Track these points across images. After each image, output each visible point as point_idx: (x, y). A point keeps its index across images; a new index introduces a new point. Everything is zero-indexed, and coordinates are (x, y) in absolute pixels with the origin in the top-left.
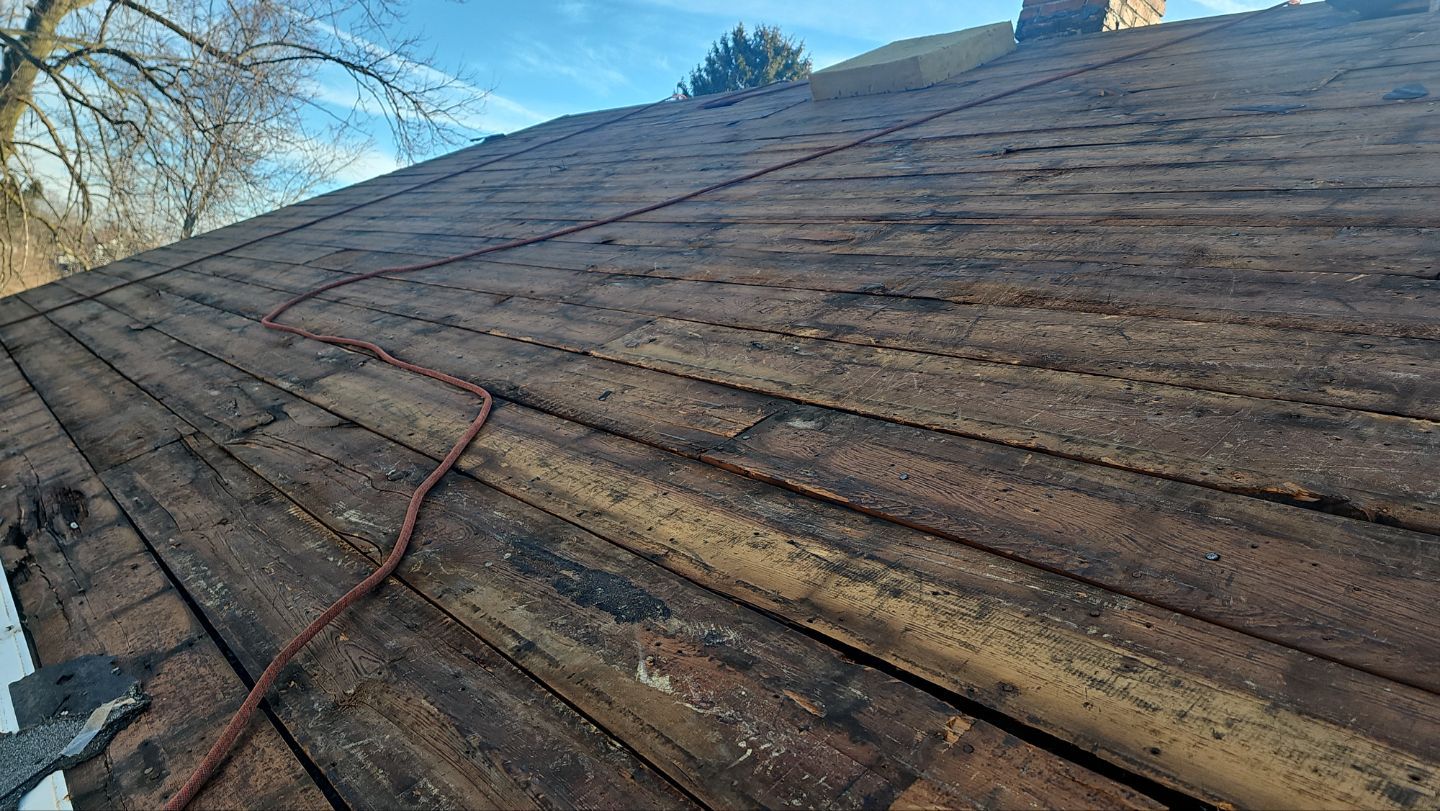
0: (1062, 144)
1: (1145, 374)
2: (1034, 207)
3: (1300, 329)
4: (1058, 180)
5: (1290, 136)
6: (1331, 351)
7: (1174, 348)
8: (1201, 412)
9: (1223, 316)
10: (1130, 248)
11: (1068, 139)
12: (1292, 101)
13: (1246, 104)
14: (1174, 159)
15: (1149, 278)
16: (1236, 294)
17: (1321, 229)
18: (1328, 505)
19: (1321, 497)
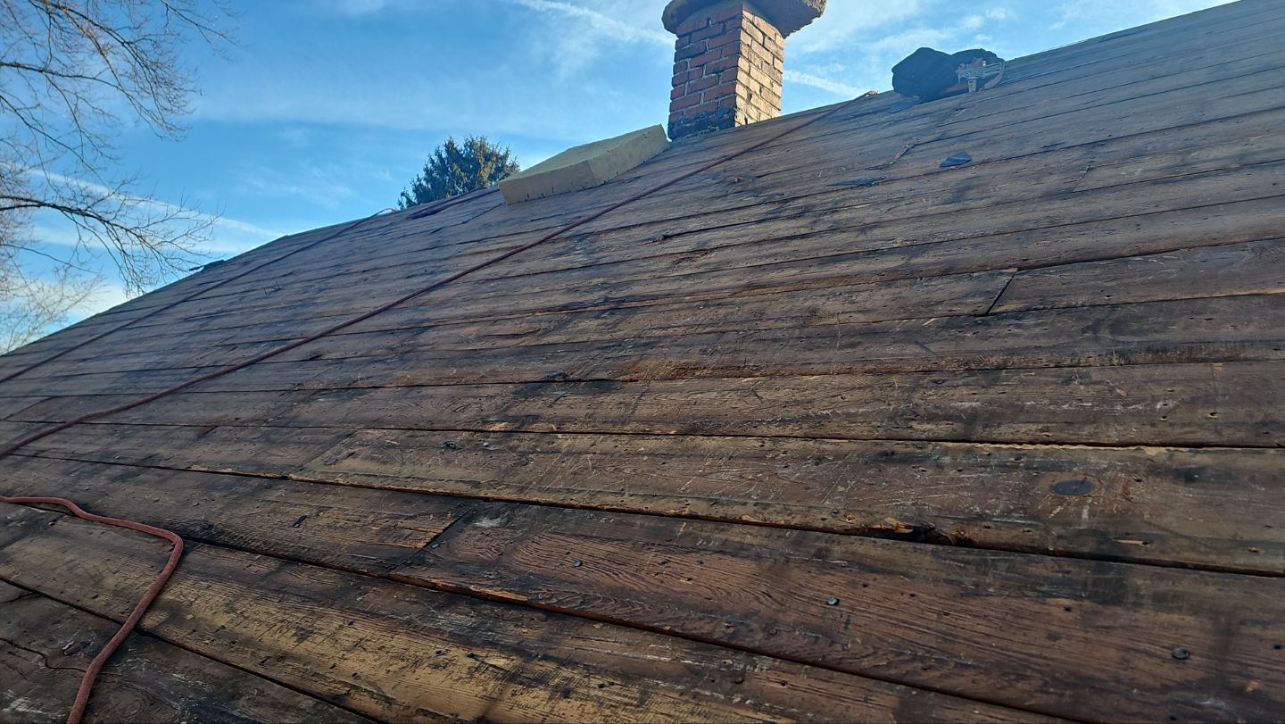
0: (707, 227)
1: (774, 430)
2: (687, 285)
3: (890, 372)
4: (703, 260)
5: (875, 204)
6: (913, 390)
7: (797, 403)
8: (819, 460)
9: (834, 367)
10: (759, 315)
11: (713, 222)
12: (876, 174)
13: (842, 179)
14: (791, 232)
15: (775, 340)
16: (842, 347)
17: (902, 281)
18: (921, 534)
19: (915, 527)
